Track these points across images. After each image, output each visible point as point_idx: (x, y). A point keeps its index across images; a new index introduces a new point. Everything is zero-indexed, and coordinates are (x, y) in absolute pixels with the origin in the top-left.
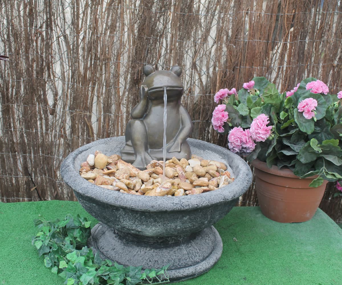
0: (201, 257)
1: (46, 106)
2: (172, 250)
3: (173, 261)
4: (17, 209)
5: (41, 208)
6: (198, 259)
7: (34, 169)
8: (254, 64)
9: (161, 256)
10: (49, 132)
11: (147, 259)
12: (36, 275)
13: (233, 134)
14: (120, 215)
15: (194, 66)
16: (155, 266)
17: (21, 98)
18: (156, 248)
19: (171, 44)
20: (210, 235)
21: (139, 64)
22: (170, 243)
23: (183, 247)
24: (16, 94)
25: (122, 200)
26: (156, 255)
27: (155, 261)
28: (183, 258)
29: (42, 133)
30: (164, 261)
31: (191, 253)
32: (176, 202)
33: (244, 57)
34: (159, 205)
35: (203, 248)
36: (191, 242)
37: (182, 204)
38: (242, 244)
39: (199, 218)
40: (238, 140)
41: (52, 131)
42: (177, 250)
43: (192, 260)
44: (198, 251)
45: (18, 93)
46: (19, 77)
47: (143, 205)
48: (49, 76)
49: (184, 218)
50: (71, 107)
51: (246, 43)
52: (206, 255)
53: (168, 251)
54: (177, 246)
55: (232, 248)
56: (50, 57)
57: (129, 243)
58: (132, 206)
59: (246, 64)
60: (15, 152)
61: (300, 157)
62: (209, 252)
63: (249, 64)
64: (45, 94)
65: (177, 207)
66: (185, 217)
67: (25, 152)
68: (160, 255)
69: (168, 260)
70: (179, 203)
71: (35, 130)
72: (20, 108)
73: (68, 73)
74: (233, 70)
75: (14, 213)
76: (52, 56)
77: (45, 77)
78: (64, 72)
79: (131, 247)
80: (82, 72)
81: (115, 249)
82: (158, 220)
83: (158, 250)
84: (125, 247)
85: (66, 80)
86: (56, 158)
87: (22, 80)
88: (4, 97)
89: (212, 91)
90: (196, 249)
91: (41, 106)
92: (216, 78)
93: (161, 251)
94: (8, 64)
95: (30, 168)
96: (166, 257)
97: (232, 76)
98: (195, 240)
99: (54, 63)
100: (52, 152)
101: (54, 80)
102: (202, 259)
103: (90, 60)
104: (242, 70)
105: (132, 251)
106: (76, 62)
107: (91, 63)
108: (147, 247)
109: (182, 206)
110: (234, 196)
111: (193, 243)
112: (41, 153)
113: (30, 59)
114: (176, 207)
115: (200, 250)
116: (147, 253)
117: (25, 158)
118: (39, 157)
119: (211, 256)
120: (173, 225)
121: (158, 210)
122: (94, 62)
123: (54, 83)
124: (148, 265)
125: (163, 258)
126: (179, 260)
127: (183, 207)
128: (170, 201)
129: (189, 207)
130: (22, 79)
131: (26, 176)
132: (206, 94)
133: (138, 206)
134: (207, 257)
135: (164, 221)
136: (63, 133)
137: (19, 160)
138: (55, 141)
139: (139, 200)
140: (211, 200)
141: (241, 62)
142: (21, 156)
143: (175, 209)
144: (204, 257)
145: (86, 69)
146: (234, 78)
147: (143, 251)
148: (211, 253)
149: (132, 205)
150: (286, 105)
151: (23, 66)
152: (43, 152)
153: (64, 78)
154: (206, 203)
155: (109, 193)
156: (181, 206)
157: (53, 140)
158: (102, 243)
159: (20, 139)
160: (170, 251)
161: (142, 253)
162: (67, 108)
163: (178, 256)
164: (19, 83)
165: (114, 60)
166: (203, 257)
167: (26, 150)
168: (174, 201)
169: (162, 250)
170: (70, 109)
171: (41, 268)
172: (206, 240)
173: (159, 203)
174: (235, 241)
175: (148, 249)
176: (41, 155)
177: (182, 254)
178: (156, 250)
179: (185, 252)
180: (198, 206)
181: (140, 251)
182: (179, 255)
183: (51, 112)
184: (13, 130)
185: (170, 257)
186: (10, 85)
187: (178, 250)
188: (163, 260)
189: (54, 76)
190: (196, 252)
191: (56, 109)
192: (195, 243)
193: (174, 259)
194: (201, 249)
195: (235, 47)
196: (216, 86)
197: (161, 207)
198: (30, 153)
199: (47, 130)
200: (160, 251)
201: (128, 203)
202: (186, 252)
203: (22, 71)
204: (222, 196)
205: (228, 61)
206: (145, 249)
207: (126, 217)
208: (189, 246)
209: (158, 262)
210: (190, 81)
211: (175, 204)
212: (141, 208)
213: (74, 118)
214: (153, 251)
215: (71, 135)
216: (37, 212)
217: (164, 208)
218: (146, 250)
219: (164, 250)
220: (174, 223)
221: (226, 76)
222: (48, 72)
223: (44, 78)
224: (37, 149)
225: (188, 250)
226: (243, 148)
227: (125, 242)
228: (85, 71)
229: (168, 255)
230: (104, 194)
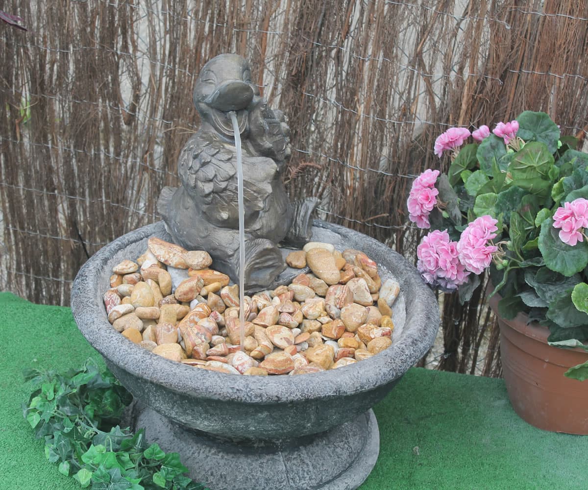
0: (313, 481)
1: (116, 105)
2: (257, 460)
3: (253, 481)
4: (28, 318)
5: (72, 322)
6: (305, 485)
7: (89, 228)
8: (552, 68)
9: (233, 469)
10: (121, 158)
11: (207, 469)
12: (14, 463)
13: (425, 246)
14: (150, 391)
15: (417, 59)
16: (220, 486)
17: (67, 86)
18: (227, 452)
19: (372, 10)
20: (351, 440)
21: (306, 43)
22: (256, 445)
23: (280, 457)
24: (59, 77)
25: (147, 368)
26: (225, 464)
27: (221, 475)
28: (276, 478)
29: (107, 157)
30: (237, 478)
31: (293, 471)
32: (237, 388)
33: (531, 50)
34: (207, 389)
35: (323, 465)
36: (298, 450)
37: (249, 391)
38: (425, 462)
39: (290, 419)
40: (430, 261)
41: (128, 157)
42: (268, 460)
43: (292, 484)
44: (311, 468)
45: (63, 75)
46: (65, 44)
47: (179, 383)
48: (125, 47)
49: (260, 414)
50: (166, 114)
51: (538, 20)
52: (324, 479)
53: (249, 461)
54: (268, 454)
55: (400, 469)
56: (128, 9)
57: (185, 433)
58: (162, 383)
59: (534, 67)
60: (53, 191)
61: (554, 315)
62: (336, 472)
63: (541, 66)
64: (116, 82)
65: (238, 397)
66: (262, 413)
67: (72, 193)
68: (232, 466)
69: (245, 478)
70: (244, 389)
71: (94, 150)
72: (67, 105)
73: (164, 45)
74: (503, 78)
75: (19, 325)
76: (131, 8)
77: (117, 49)
78: (155, 42)
79: (185, 440)
80: (192, 45)
81: (158, 439)
82: (212, 411)
83: (231, 456)
84: (176, 440)
85: (159, 57)
86: (131, 211)
87: (72, 50)
88: (36, 82)
89: (451, 117)
90: (307, 465)
91: (107, 104)
92: (462, 93)
93: (235, 459)
94: (45, 17)
95: (82, 224)
96: (243, 471)
97: (497, 89)
98: (310, 447)
99: (136, 20)
100: (124, 199)
101: (135, 56)
102: (315, 485)
103: (209, 21)
104: (523, 78)
105: (184, 449)
106: (179, 23)
107: (211, 27)
108: (211, 447)
109: (248, 395)
110: (362, 387)
111: (304, 452)
112: (104, 198)
113: (89, 8)
114: (236, 396)
115: (314, 467)
116: (209, 458)
117: (72, 205)
118: (100, 205)
119: (336, 482)
120: (240, 424)
121: (204, 396)
122: (217, 26)
123: (135, 62)
124: (207, 481)
125: (237, 473)
126: (267, 481)
127: (250, 397)
128: (229, 384)
129: (262, 399)
130: (71, 47)
131: (72, 238)
132: (441, 121)
133: (171, 385)
134: (328, 482)
135: (221, 415)
136: (148, 164)
137: (61, 205)
138: (132, 177)
139: (175, 373)
140: (307, 392)
141: (522, 60)
142: (64, 197)
143: (235, 399)
144: (321, 481)
145: (200, 39)
146: (502, 94)
147: (203, 452)
148: (340, 475)
149: (161, 381)
150: (554, 196)
151: (74, 21)
152: (107, 196)
153: (155, 53)
154: (296, 395)
155: (129, 350)
156: (246, 396)
157: (129, 173)
158: (142, 422)
159: (63, 166)
160: (253, 461)
161: (202, 456)
162: (159, 115)
163: (266, 474)
164: (65, 56)
165: (255, 28)
166: (318, 481)
167: (74, 188)
168: (236, 385)
169: (239, 457)
170: (164, 117)
171: (27, 451)
172: (335, 447)
173: (207, 384)
174: (414, 455)
175: (213, 451)
176: (104, 201)
177: (275, 470)
178: (228, 455)
179: (282, 467)
180: (279, 400)
181: (199, 453)
182: (269, 471)
183: (127, 118)
184: (50, 148)
185: (249, 473)
186: (48, 58)
187: (269, 462)
188: (236, 476)
189: (135, 48)
190: (306, 469)
191: (137, 113)
192: (307, 453)
193: (256, 478)
194: (319, 466)
195: (508, 28)
196: (460, 109)
197: (210, 392)
198: (83, 195)
199: (118, 154)
200: (232, 459)
201: (155, 376)
202: (284, 468)
203: (72, 33)
204: (333, 385)
205: (491, 58)
206: (208, 449)
207: (159, 396)
208: (293, 457)
209: (225, 478)
210: (406, 92)
211: (235, 391)
212: (175, 389)
213: (170, 136)
214: (222, 456)
215: (164, 168)
216: (62, 329)
217: (215, 394)
218: (210, 451)
219: (242, 459)
220: (242, 420)
221: (483, 89)
222: (123, 38)
223: (115, 49)
224: (97, 188)
225: (289, 464)
226: (439, 278)
227: (177, 429)
228: (198, 43)
229: (247, 468)
230: (121, 351)
